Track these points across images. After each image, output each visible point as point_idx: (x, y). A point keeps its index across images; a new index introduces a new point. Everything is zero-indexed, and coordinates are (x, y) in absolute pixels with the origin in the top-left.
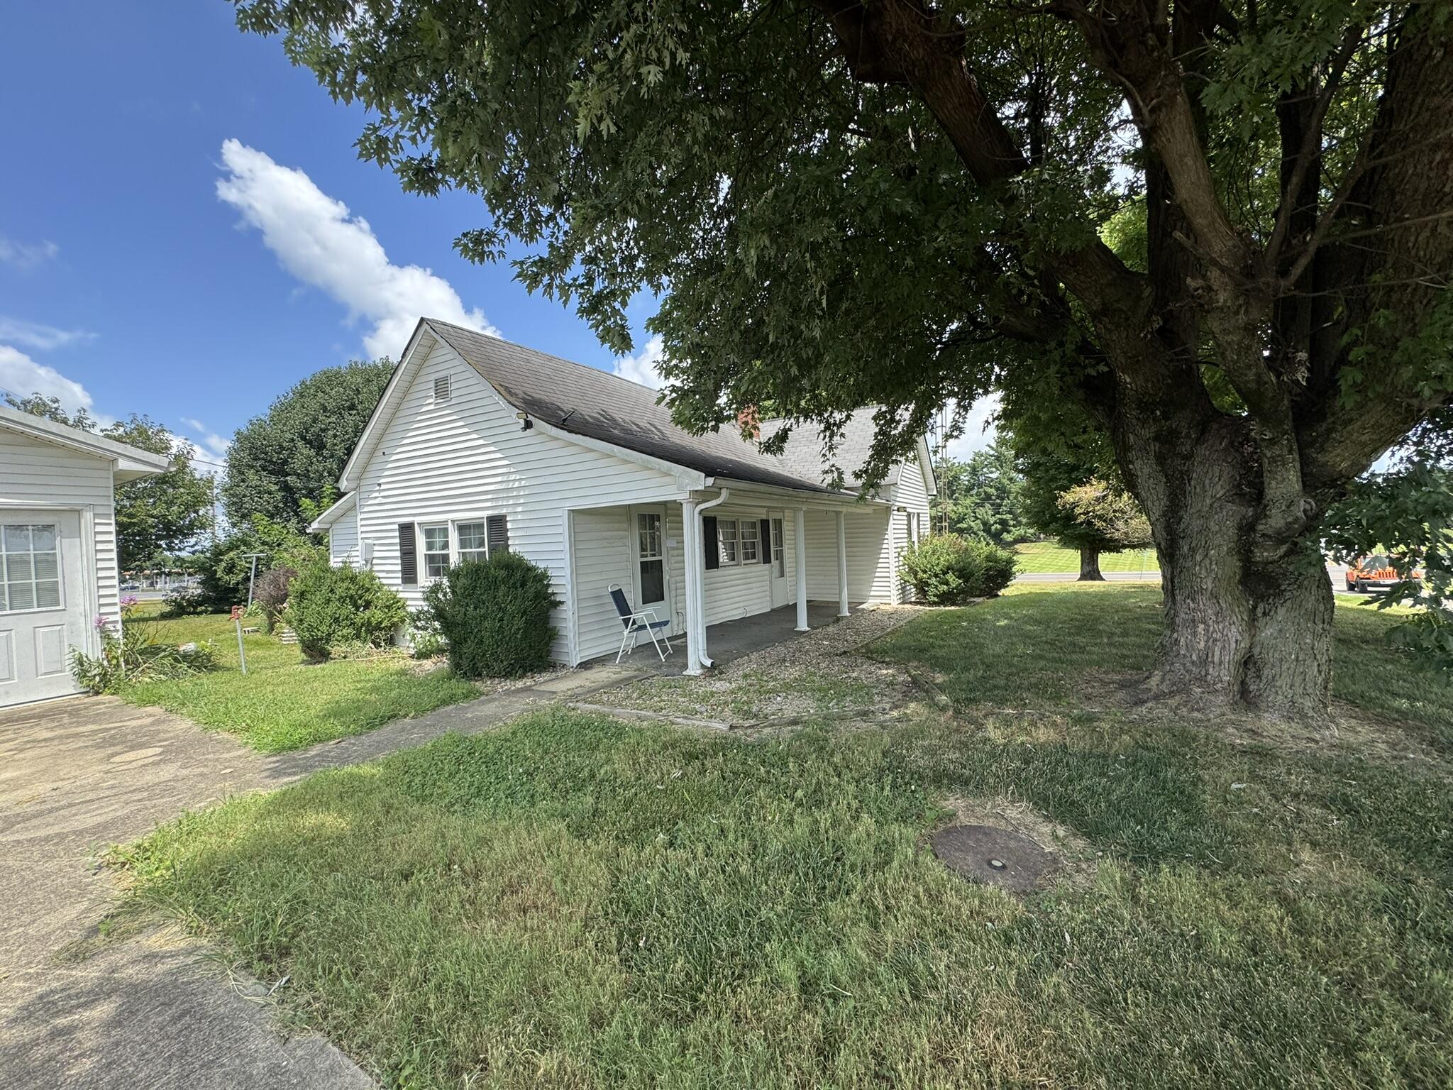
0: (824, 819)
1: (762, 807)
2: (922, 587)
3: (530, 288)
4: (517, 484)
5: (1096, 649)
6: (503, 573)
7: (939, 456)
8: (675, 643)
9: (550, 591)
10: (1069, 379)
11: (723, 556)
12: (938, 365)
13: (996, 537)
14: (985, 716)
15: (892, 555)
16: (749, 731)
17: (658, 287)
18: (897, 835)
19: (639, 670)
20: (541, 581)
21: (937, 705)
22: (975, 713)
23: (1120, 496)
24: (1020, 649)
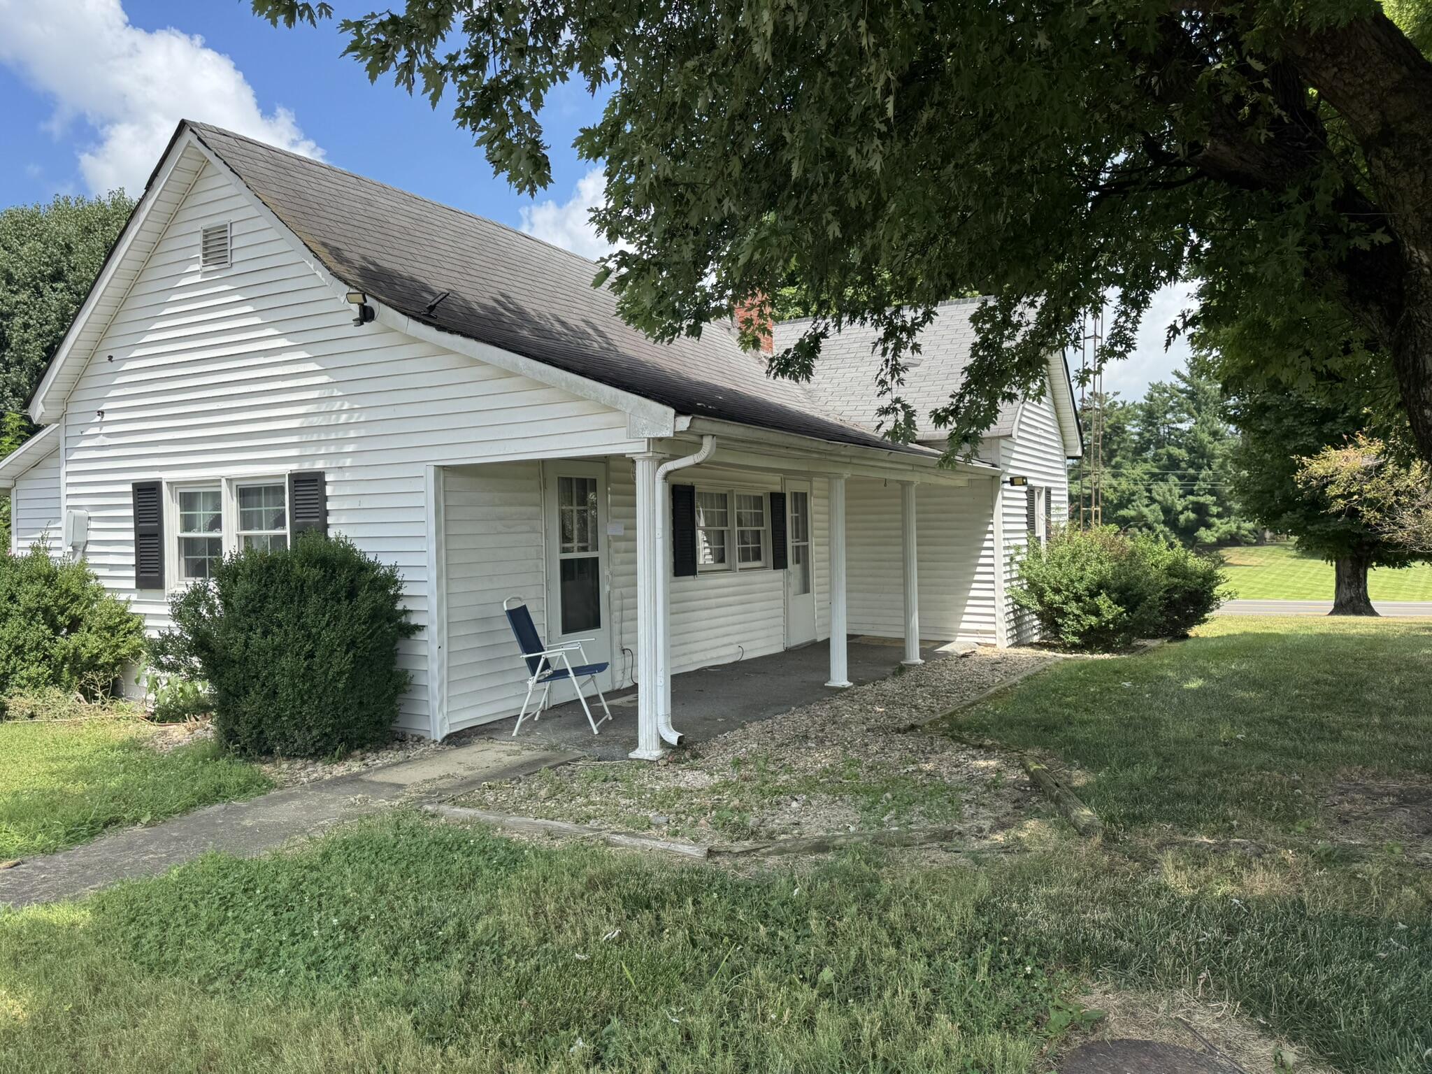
0: (869, 1021)
1: (761, 997)
2: (1051, 618)
3: (373, 71)
4: (343, 418)
5: (1359, 735)
6: (316, 573)
7: (1089, 387)
8: (617, 702)
9: (399, 606)
10: (1320, 255)
11: (704, 555)
12: (1090, 225)
13: (1187, 534)
14: (1160, 847)
15: (1000, 559)
16: (741, 861)
17: (596, 77)
18: (998, 1053)
19: (553, 748)
20: (384, 588)
21: (1074, 825)
22: (1142, 842)
23: (1407, 466)
24: (1224, 732)
